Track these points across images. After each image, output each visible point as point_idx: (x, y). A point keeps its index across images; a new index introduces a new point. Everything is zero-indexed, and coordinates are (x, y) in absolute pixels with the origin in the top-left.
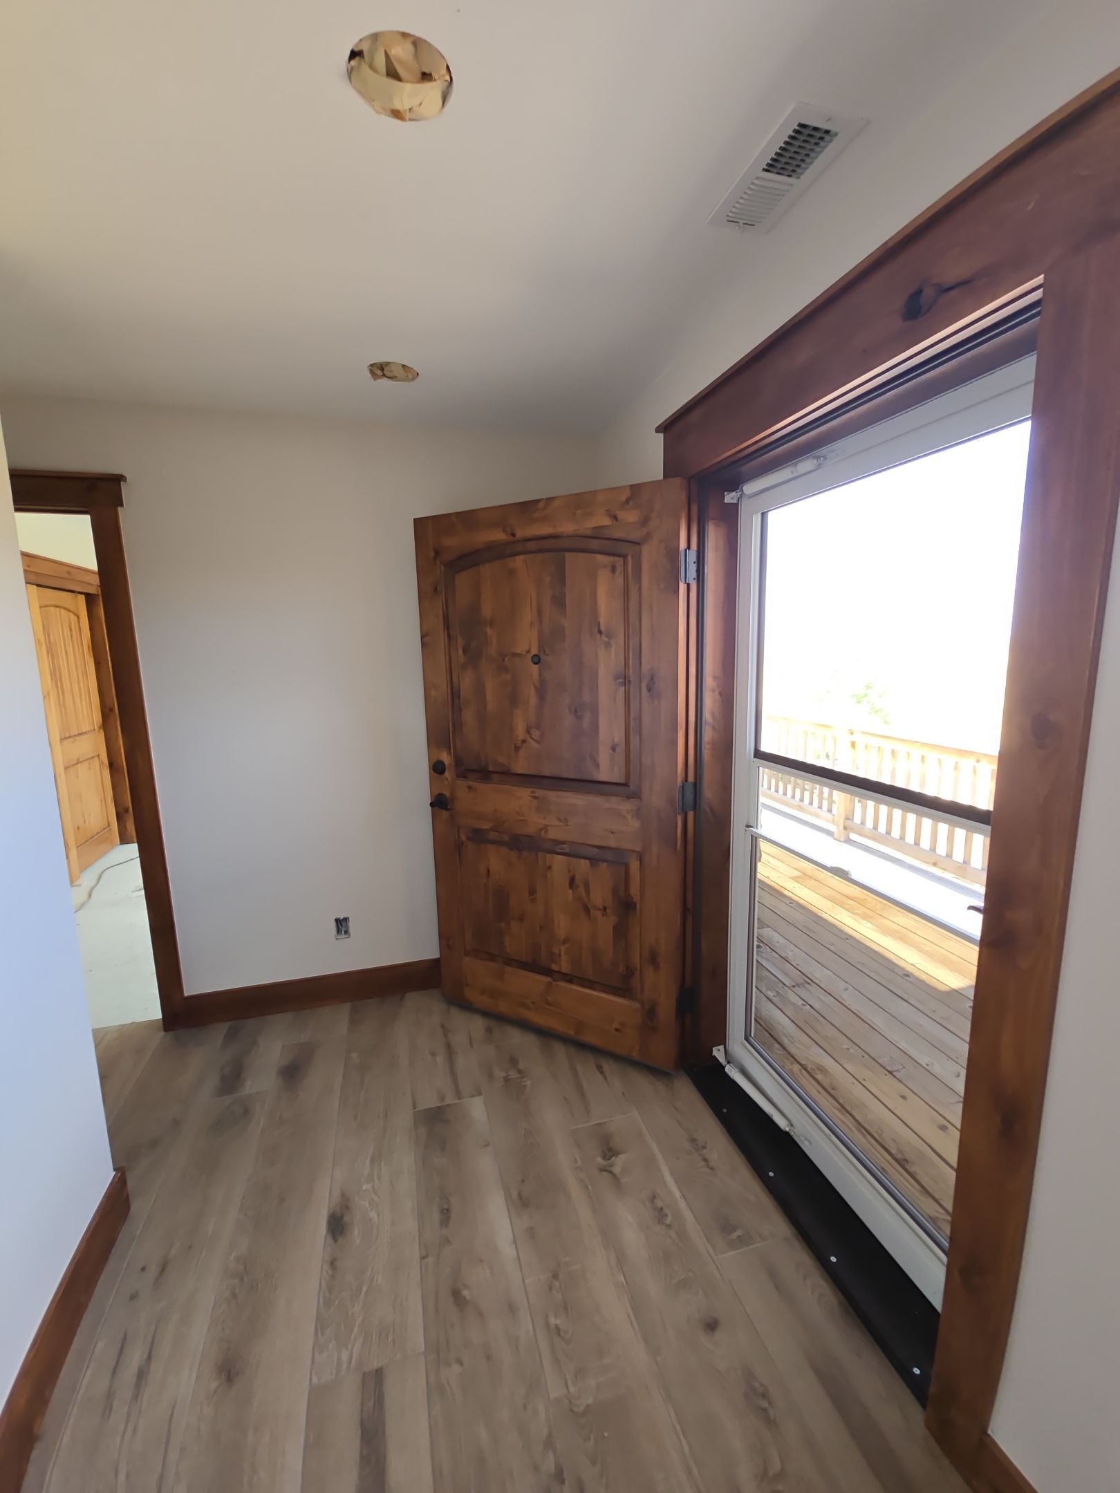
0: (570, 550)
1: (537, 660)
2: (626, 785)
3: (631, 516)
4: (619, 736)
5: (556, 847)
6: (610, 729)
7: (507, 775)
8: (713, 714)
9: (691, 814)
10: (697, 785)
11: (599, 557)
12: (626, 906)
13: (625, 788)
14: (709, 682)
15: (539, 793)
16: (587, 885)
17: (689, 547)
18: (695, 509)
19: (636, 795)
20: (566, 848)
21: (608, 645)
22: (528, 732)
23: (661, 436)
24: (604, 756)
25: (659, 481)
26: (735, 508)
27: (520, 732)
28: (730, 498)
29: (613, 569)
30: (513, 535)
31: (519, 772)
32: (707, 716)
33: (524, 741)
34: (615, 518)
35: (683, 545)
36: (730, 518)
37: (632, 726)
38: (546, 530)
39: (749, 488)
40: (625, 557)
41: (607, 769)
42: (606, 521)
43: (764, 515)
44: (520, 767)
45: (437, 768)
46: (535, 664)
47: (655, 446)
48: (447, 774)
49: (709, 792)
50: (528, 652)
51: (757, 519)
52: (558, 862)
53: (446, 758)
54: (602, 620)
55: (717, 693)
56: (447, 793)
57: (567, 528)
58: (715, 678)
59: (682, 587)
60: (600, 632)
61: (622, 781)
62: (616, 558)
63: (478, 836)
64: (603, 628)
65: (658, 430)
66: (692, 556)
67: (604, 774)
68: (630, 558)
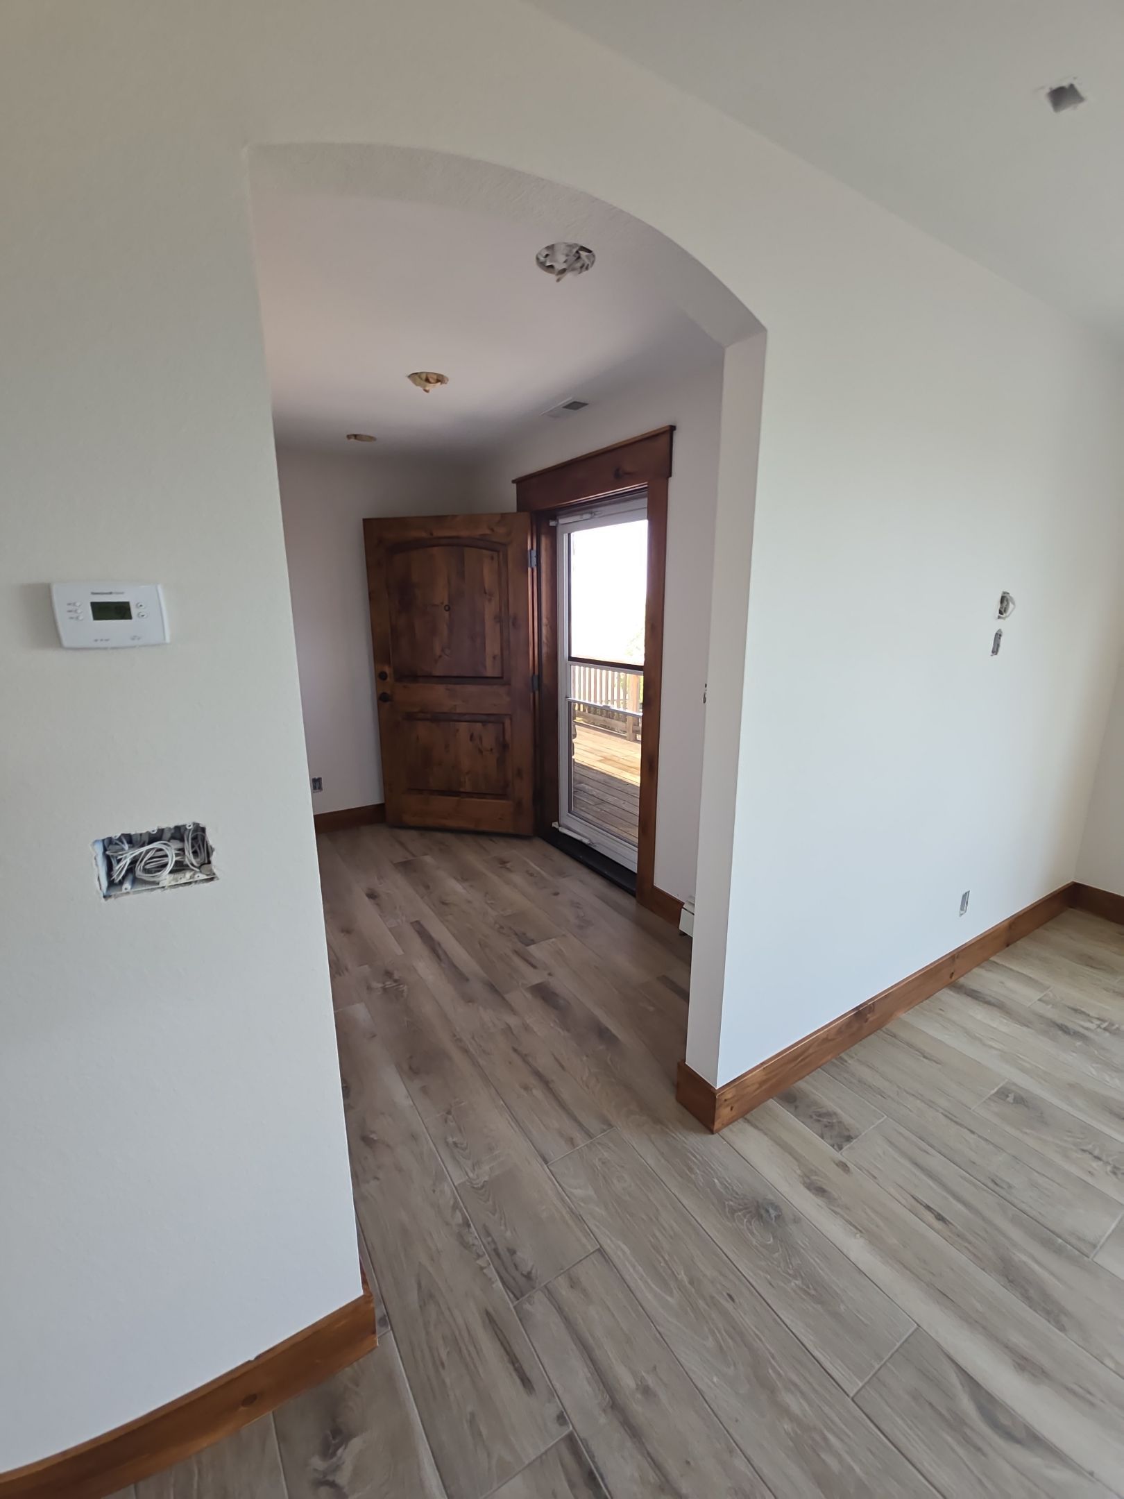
0: (467, 546)
1: (448, 609)
2: (501, 678)
3: (501, 530)
4: (497, 651)
5: (460, 718)
6: (492, 647)
7: (430, 678)
8: (547, 639)
9: (537, 693)
10: (540, 677)
11: (484, 551)
12: (504, 746)
13: (501, 680)
14: (544, 621)
15: (450, 686)
16: (481, 739)
17: (532, 548)
18: (534, 528)
19: (508, 683)
20: (467, 718)
21: (490, 600)
22: (443, 650)
23: (515, 485)
24: (489, 662)
25: (514, 513)
26: (555, 528)
27: (438, 651)
28: (552, 523)
29: (492, 558)
30: (432, 534)
31: (438, 674)
32: (544, 639)
33: (440, 657)
34: (492, 530)
35: (529, 548)
36: (553, 535)
37: (505, 645)
38: (453, 534)
39: (561, 521)
40: (498, 552)
41: (491, 670)
42: (488, 532)
43: (569, 535)
44: (438, 672)
45: (381, 676)
46: (447, 611)
47: (512, 490)
48: (388, 679)
49: (546, 680)
50: (442, 603)
51: (566, 536)
52: (463, 727)
53: (387, 670)
54: (487, 586)
55: (548, 626)
56: (389, 692)
57: (464, 533)
58: (547, 618)
59: (529, 569)
60: (485, 593)
61: (500, 676)
62: (494, 553)
63: (410, 717)
64: (487, 591)
65: (513, 482)
66: (534, 553)
67: (489, 673)
68: (501, 554)
